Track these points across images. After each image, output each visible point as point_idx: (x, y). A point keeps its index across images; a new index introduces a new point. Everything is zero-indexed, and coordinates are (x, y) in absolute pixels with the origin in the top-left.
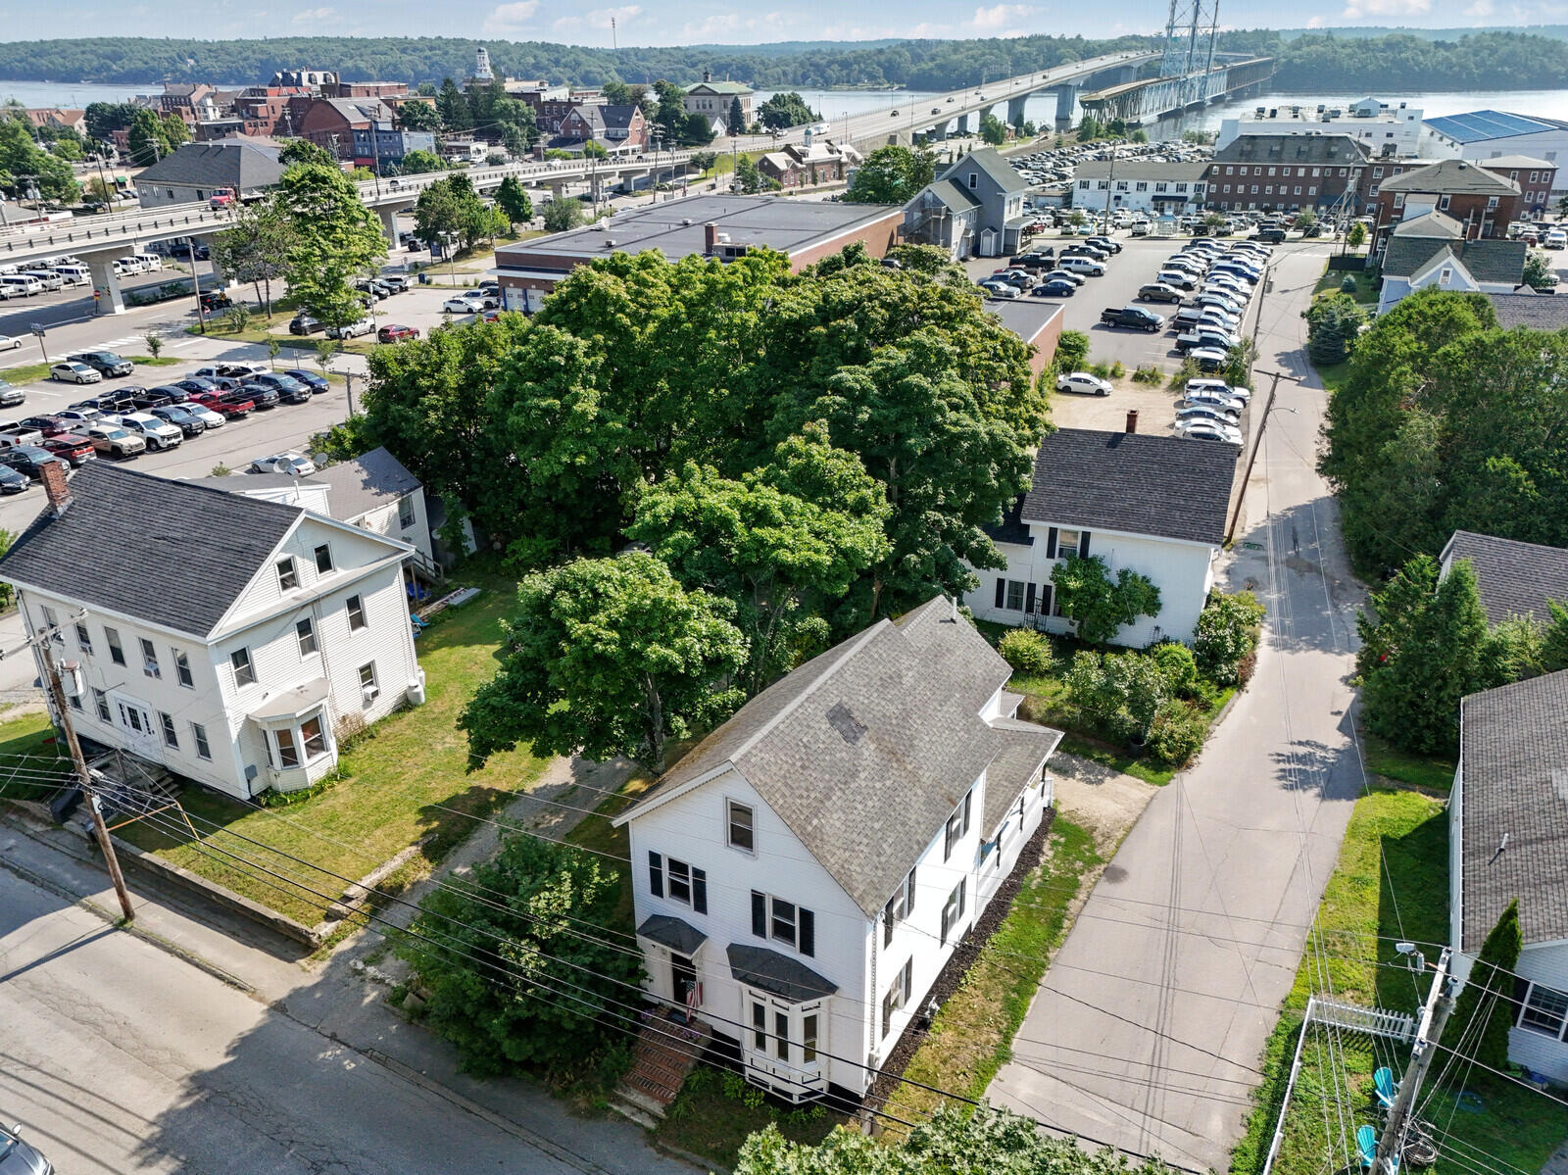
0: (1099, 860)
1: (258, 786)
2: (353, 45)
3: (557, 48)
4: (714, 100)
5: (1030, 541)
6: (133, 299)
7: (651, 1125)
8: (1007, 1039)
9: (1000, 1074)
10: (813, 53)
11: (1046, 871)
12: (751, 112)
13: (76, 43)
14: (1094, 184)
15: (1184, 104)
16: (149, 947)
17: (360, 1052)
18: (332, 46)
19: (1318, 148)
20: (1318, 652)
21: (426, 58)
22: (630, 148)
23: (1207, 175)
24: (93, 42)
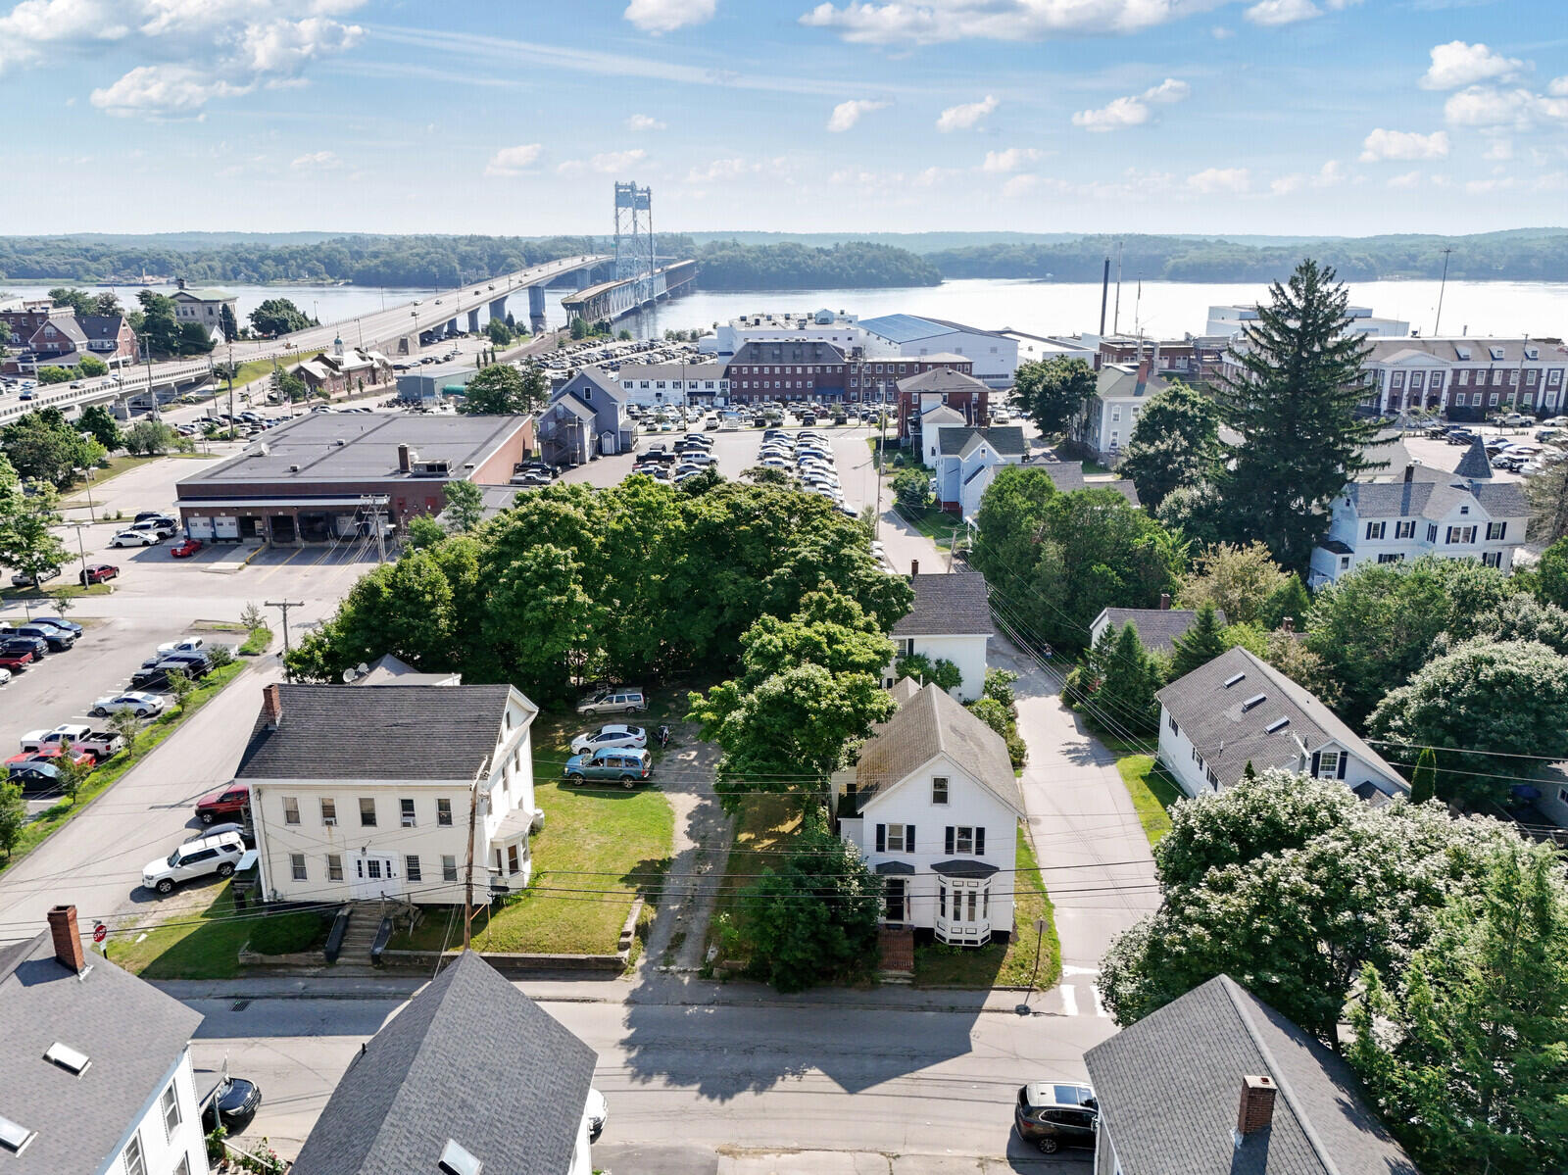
4: (198, 307)
14: (636, 384)
15: (641, 302)
17: (710, 1004)
19: (807, 351)
20: (1034, 698)
22: (120, 359)
23: (727, 373)
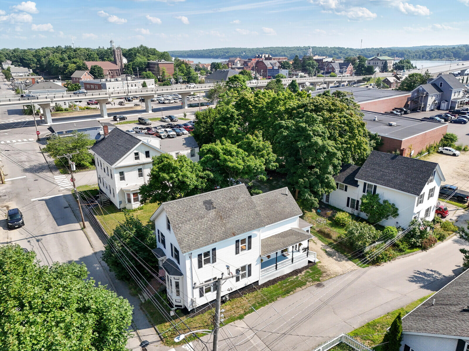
0: (319, 281)
1: (122, 206)
2: (285, 49)
3: (342, 49)
4: (379, 61)
5: (357, 186)
6: (191, 106)
7: (143, 302)
8: (245, 314)
9: (236, 322)
10: (429, 49)
11: (297, 278)
12: (390, 65)
13: (220, 49)
16: (84, 235)
17: (102, 267)
18: (280, 49)
21: (304, 52)
22: (346, 75)
24: (223, 49)
